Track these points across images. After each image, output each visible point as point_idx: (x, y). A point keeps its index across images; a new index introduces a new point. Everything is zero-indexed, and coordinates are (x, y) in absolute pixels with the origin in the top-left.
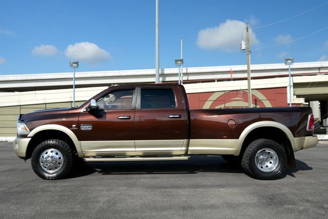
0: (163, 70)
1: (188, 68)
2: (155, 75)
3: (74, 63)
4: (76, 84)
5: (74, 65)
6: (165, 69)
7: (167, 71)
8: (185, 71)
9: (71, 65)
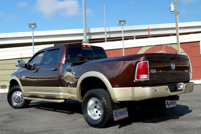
0: (89, 30)
1: (110, 28)
2: (83, 34)
3: (32, 24)
4: (34, 42)
5: (33, 26)
6: (91, 29)
7: (92, 30)
8: (107, 30)
9: (30, 27)
